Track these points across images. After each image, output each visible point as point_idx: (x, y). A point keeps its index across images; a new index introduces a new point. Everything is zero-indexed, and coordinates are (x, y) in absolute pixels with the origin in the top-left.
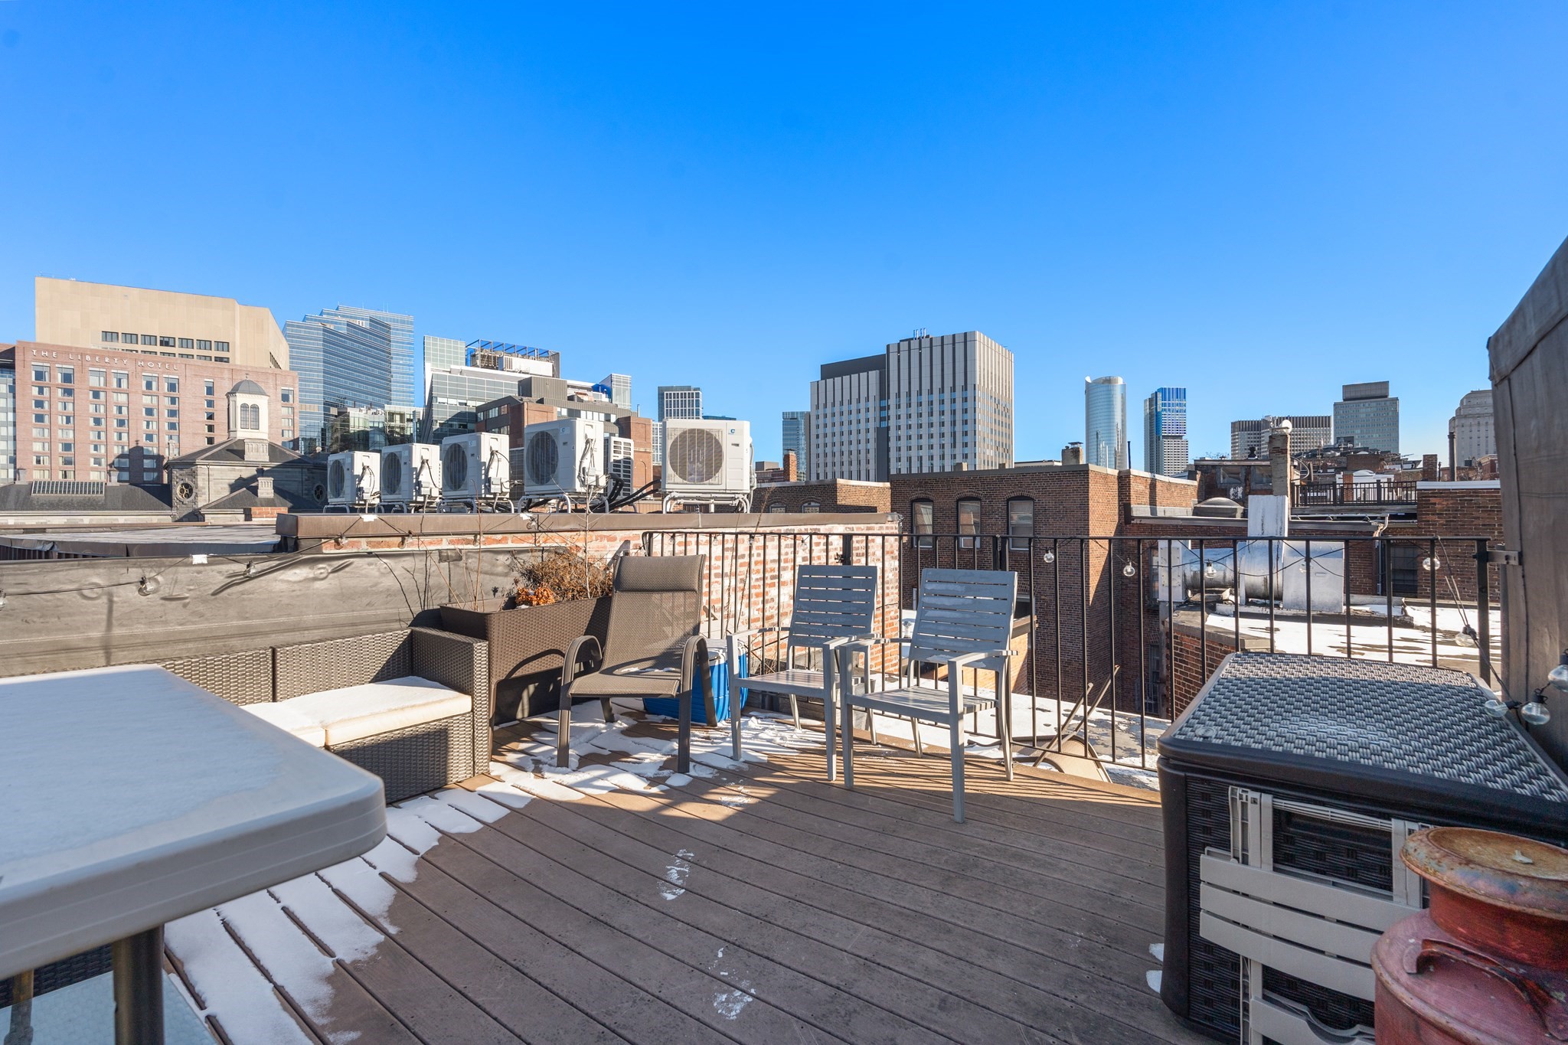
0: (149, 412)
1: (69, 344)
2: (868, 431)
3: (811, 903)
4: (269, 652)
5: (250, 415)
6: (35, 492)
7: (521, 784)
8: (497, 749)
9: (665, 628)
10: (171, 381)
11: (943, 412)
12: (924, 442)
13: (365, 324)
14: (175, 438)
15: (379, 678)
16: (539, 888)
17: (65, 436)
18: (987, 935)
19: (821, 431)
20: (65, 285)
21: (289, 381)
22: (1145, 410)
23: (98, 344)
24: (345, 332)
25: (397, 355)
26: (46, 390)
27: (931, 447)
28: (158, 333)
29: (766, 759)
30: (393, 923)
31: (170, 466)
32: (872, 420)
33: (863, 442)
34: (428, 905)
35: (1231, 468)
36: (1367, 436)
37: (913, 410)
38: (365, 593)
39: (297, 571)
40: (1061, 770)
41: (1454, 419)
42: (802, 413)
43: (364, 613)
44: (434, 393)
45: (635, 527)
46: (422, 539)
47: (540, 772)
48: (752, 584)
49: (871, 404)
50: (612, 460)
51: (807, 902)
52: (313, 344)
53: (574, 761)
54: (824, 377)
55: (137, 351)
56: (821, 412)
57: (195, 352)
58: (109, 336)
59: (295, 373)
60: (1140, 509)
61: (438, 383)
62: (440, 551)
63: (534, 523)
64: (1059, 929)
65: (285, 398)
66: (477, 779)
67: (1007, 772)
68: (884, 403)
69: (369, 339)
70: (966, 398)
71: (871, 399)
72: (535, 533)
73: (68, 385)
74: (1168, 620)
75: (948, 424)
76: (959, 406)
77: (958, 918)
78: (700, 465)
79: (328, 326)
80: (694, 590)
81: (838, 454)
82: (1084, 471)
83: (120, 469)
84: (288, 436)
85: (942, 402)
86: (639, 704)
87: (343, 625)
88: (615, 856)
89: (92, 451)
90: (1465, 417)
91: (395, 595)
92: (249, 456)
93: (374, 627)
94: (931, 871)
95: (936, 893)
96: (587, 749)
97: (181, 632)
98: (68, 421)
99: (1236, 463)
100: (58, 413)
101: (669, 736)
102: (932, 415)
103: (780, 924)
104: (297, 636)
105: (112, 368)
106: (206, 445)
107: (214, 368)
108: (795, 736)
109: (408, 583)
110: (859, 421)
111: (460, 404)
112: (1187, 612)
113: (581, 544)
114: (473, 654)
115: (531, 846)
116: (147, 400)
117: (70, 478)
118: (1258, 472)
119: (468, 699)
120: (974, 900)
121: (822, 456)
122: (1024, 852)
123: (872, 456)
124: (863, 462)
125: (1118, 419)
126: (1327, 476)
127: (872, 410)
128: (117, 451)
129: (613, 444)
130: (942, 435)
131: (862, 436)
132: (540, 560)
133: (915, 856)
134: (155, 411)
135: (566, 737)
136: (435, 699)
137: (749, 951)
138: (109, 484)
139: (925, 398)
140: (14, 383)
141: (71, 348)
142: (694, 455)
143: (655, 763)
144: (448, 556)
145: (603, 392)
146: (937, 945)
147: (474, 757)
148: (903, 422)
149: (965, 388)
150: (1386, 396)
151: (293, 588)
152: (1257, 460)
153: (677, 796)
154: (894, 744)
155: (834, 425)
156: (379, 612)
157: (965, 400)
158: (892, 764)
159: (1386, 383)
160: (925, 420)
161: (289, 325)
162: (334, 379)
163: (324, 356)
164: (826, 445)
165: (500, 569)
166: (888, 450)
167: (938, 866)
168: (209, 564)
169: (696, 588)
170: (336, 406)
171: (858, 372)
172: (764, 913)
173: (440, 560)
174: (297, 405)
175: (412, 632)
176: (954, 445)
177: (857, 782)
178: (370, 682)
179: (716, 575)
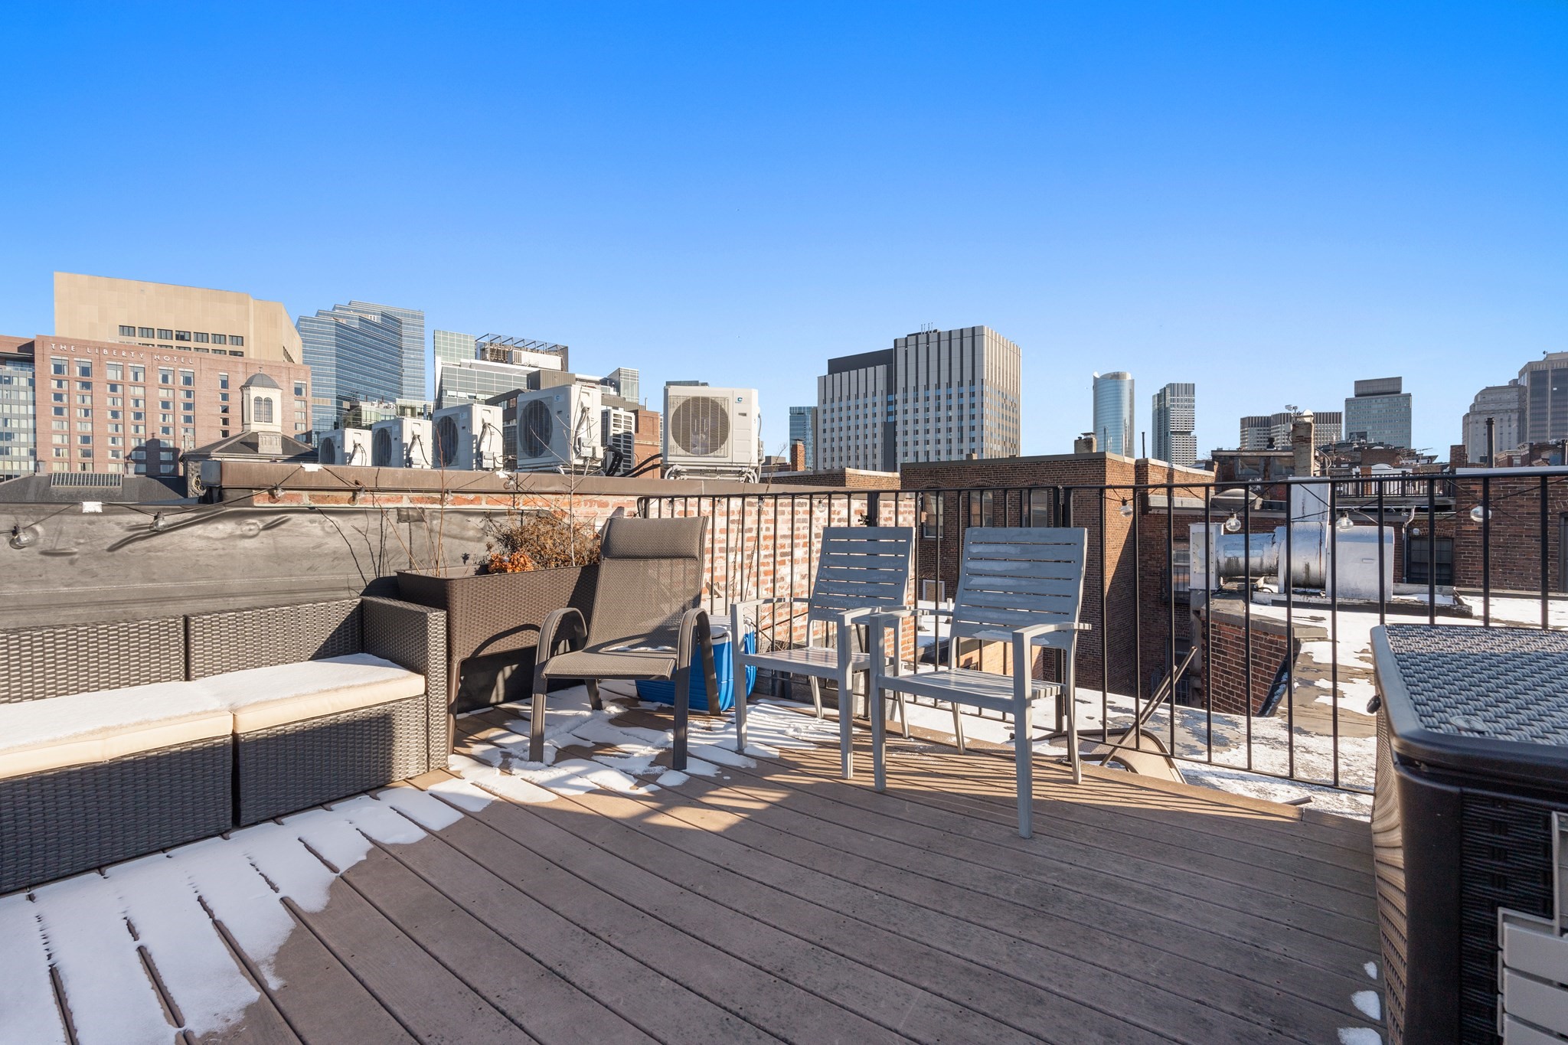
0: (165, 405)
1: (87, 338)
2: (875, 425)
3: (841, 951)
4: (181, 621)
5: (263, 408)
6: (54, 484)
7: (483, 781)
8: (460, 740)
9: (662, 606)
10: (187, 375)
11: (950, 406)
12: (931, 436)
13: (376, 319)
14: (191, 431)
15: (321, 655)
16: (482, 922)
17: (83, 428)
18: (1094, 1009)
19: (828, 426)
20: (83, 279)
21: (302, 374)
22: (1154, 406)
23: (115, 338)
24: (357, 326)
25: (409, 349)
26: (65, 383)
27: (938, 442)
28: (174, 326)
29: (777, 754)
30: (278, 973)
31: (185, 459)
32: (879, 415)
33: (870, 436)
34: (332, 945)
35: (1249, 459)
36: (1378, 432)
37: (921, 405)
38: (306, 555)
39: (220, 526)
40: (1134, 771)
41: (1468, 415)
42: (809, 408)
43: (305, 578)
44: (444, 386)
45: (629, 492)
46: (377, 495)
47: (508, 768)
48: (761, 561)
49: (878, 399)
50: (611, 435)
51: (837, 949)
52: (326, 338)
53: (549, 755)
54: (831, 371)
55: (153, 345)
56: (828, 406)
57: (210, 346)
58: (128, 330)
59: (308, 367)
60: (1157, 499)
61: (447, 376)
62: (399, 510)
63: (512, 483)
64: (1198, 1001)
65: (298, 391)
66: (432, 775)
67: (1075, 773)
68: (891, 398)
69: (380, 334)
70: (974, 393)
71: (879, 393)
72: (514, 493)
73: (86, 379)
74: (1204, 607)
75: (955, 419)
76: (966, 400)
77: (1050, 979)
78: (704, 436)
79: (340, 321)
80: (694, 557)
81: (844, 449)
82: (1101, 459)
83: (137, 461)
84: (302, 429)
85: (950, 397)
86: (630, 689)
87: (279, 592)
88: (586, 877)
89: (110, 444)
90: (1479, 413)
91: (343, 559)
92: (263, 449)
93: (317, 595)
94: (1000, 906)
95: (1012, 940)
96: (568, 740)
97: (67, 595)
98: (86, 414)
99: (1255, 454)
100: (77, 407)
101: (663, 726)
102: (939, 410)
103: (802, 984)
104: (220, 604)
105: (129, 361)
106: (221, 438)
107: (228, 362)
108: (810, 728)
109: (359, 545)
110: (866, 416)
111: (470, 397)
112: (1222, 600)
113: (566, 509)
114: (427, 625)
115: (482, 862)
116: (163, 394)
117: (89, 470)
118: (1277, 463)
119: (421, 679)
120: (1067, 951)
121: (829, 450)
122: (1119, 881)
123: (879, 451)
124: (870, 457)
125: (1126, 414)
126: (1341, 471)
127: (879, 404)
128: (134, 444)
129: (612, 418)
130: (950, 430)
131: (869, 431)
132: (518, 524)
133: (974, 883)
134: (171, 405)
135: (540, 725)
136: (380, 678)
137: (759, 1027)
138: (126, 476)
139: (932, 393)
140: (34, 376)
141: (88, 342)
142: (698, 425)
143: (645, 757)
144: (408, 515)
145: (611, 385)
146: (1026, 1023)
147: (428, 749)
148: (910, 417)
149: (972, 383)
150: (1399, 392)
151: (214, 546)
152: (1277, 451)
153: (668, 798)
154: (929, 738)
155: (841, 419)
156: (323, 578)
157: (973, 394)
158: (930, 761)
159: (1400, 379)
160: (932, 414)
161: (302, 320)
162: (347, 374)
163: (337, 350)
164: (833, 440)
165: (471, 533)
166: (895, 444)
167: (1007, 898)
168: (104, 513)
169: (697, 555)
170: (349, 400)
171: (866, 366)
172: (780, 966)
173: (399, 520)
174: (310, 398)
175: (362, 602)
176: (961, 440)
177: (890, 784)
178: (310, 659)
179: (721, 550)
